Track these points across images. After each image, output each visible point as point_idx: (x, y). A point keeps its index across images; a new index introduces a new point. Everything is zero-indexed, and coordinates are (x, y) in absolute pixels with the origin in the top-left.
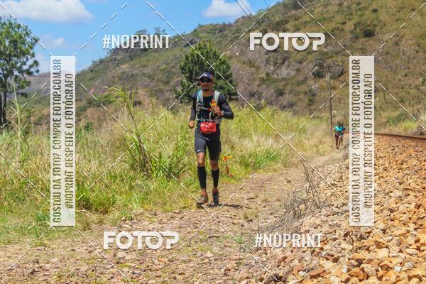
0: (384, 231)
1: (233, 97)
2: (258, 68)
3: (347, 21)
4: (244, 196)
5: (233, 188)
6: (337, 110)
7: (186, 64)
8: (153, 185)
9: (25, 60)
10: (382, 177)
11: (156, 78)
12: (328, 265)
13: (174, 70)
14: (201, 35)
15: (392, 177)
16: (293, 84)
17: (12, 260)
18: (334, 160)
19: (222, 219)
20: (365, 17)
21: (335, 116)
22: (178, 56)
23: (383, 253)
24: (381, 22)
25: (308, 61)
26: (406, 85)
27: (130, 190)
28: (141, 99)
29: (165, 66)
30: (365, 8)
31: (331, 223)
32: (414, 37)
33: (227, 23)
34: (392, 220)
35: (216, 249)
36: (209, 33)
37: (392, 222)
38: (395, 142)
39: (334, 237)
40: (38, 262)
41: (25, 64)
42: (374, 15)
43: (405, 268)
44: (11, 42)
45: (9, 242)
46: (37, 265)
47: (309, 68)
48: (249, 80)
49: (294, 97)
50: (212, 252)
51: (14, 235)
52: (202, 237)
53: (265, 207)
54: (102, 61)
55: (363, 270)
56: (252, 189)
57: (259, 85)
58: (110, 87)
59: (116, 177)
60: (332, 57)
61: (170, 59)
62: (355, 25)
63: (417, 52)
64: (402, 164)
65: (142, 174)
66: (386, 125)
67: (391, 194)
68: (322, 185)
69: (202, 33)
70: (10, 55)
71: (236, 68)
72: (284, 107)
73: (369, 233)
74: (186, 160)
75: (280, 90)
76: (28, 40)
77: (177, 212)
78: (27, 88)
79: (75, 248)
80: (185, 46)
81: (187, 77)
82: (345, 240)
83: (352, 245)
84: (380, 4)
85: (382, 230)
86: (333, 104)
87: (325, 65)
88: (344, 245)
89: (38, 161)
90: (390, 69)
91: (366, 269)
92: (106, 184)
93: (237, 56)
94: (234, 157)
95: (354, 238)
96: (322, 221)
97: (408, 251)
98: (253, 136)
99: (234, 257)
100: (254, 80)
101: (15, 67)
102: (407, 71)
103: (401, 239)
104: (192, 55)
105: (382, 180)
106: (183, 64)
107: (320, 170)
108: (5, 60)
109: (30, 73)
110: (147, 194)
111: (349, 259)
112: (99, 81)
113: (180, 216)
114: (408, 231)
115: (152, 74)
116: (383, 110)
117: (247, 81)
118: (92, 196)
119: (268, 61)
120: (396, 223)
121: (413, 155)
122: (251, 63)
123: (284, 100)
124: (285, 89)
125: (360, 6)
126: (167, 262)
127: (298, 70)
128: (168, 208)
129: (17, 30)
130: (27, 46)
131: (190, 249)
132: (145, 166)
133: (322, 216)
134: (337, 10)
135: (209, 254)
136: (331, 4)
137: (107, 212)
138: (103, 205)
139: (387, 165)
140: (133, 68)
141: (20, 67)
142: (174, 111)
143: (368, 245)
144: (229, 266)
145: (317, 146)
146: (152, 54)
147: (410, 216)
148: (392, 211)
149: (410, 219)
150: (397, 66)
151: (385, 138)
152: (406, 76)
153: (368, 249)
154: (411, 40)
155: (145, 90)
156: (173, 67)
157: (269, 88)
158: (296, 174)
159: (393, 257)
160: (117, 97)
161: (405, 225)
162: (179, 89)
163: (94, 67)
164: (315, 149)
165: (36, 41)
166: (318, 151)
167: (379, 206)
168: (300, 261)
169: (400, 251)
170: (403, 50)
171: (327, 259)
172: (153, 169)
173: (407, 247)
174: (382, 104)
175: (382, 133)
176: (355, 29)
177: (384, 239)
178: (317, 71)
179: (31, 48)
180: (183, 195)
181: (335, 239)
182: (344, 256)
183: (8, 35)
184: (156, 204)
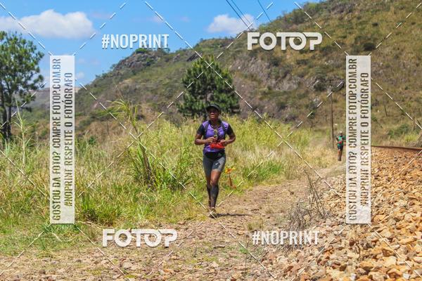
0: (391, 239)
1: (235, 110)
2: (260, 82)
3: (348, 35)
4: (247, 208)
5: (237, 200)
6: (338, 123)
7: (189, 78)
8: (157, 197)
9: (30, 75)
10: (386, 188)
11: (159, 93)
12: (335, 273)
13: (177, 84)
14: (203, 50)
15: (396, 187)
16: (295, 98)
17: (18, 271)
18: (336, 172)
19: (227, 230)
20: (366, 31)
21: (336, 129)
22: (180, 70)
23: (390, 261)
24: (382, 35)
25: (309, 74)
26: (407, 98)
27: (135, 202)
28: (144, 113)
29: (167, 81)
30: (366, 22)
31: (336, 233)
32: (414, 50)
33: (229, 38)
34: (398, 229)
35: (221, 260)
36: (211, 47)
37: (399, 231)
38: (397, 154)
39: (340, 246)
40: (44, 273)
41: (29, 78)
42: (375, 29)
43: (413, 276)
44: (15, 57)
45: (15, 253)
46: (43, 276)
47: (311, 81)
48: (251, 93)
49: (296, 110)
50: (217, 262)
51: (20, 246)
52: (207, 247)
53: (269, 218)
54: (105, 76)
55: (371, 277)
56: (255, 201)
57: (261, 99)
58: (113, 101)
59: (120, 189)
60: (333, 70)
61: (173, 73)
62: (356, 39)
63: (417, 65)
64: (405, 175)
65: (146, 186)
66: (387, 138)
67: (396, 204)
68: (326, 196)
69: (204, 47)
70: (15, 70)
71: (239, 82)
72: (286, 120)
73: (375, 242)
74: (189, 172)
75: (282, 103)
76: (33, 55)
77: (181, 223)
78: (32, 103)
79: (81, 259)
80: (188, 61)
81: (190, 91)
82: (351, 249)
83: (359, 253)
84: (380, 19)
85: (389, 239)
86: (335, 117)
87: (326, 78)
88: (350, 254)
89: (43, 174)
90: (391, 82)
91: (374, 277)
92: (110, 196)
93: (238, 71)
94: (237, 169)
95: (361, 247)
96: (327, 231)
97: (416, 258)
98: (256, 148)
99: (240, 267)
100: (256, 93)
101: (20, 82)
102: (407, 84)
103: (408, 247)
104: (195, 69)
105: (386, 190)
106: (185, 78)
107: (323, 181)
108: (10, 75)
109: (34, 88)
110: (151, 206)
111: (357, 267)
112: (102, 95)
113: (185, 227)
114: (415, 240)
115: (155, 87)
116: (384, 123)
117: (249, 95)
118: (97, 208)
119: (269, 75)
120: (403, 231)
121: (416, 166)
122: (252, 76)
123: (286, 113)
124: (287, 103)
125: (361, 20)
126: (173, 272)
127: (299, 84)
128: (172, 219)
129: (22, 45)
130: (32, 61)
131: (195, 259)
132: (149, 178)
133: (327, 226)
134: (337, 24)
135: (215, 264)
136: (332, 18)
137: (112, 224)
138: (109, 216)
139: (390, 176)
140: (136, 82)
141: (25, 82)
142: (177, 124)
143: (375, 253)
144: (235, 276)
145: (319, 159)
146: (155, 69)
147: (417, 224)
148: (397, 220)
149: (417, 227)
150: (397, 79)
151: (387, 150)
152: (406, 89)
153: (375, 258)
154: (412, 53)
155: (148, 104)
156: (176, 81)
157: (271, 102)
158: (300, 186)
159: (401, 264)
160: (120, 111)
161: (411, 233)
162: (182, 103)
163: (98, 82)
164: (317, 161)
165: (41, 57)
166: (320, 163)
167: (384, 216)
168: (306, 270)
169: (408, 259)
170: (404, 63)
171: (334, 268)
172: (157, 181)
173: (415, 255)
174: (383, 117)
175: (384, 145)
176: (356, 43)
177: (391, 248)
178: (319, 85)
179: (36, 63)
180: (188, 207)
181: (341, 249)
182: (351, 264)
183: (13, 50)
184: (161, 215)
